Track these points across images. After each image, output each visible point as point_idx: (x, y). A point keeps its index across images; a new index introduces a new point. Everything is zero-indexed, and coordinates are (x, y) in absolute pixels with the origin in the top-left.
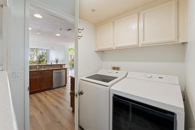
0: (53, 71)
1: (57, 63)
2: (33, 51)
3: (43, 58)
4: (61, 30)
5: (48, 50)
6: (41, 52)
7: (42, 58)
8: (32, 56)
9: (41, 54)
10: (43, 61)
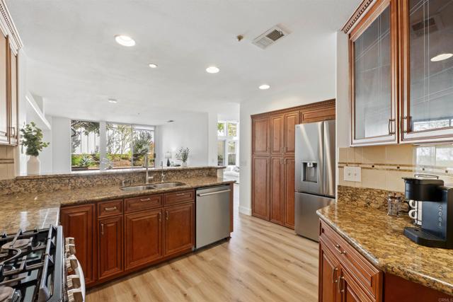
0: (198, 192)
1: (184, 160)
2: (122, 131)
3: (144, 147)
4: (240, 38)
5: (160, 126)
6: (139, 133)
7: (141, 147)
8: (121, 143)
9: (139, 138)
10: (143, 154)
